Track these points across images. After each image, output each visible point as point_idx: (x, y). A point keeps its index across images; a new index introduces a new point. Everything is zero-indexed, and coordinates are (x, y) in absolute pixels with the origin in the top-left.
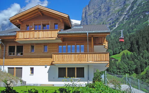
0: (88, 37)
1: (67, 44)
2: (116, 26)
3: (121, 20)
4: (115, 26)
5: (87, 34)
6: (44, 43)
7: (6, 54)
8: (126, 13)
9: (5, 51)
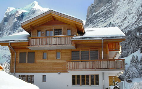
0: (103, 43)
1: (80, 51)
7: (17, 61)
9: (16, 57)
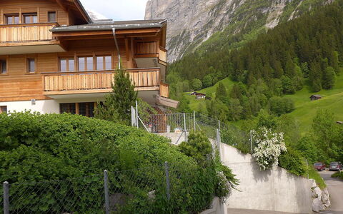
0: (115, 40)
1: (75, 57)
2: (208, 36)
3: (217, 24)
4: (206, 36)
5: (112, 30)
6: (27, 55)
8: (225, 12)
